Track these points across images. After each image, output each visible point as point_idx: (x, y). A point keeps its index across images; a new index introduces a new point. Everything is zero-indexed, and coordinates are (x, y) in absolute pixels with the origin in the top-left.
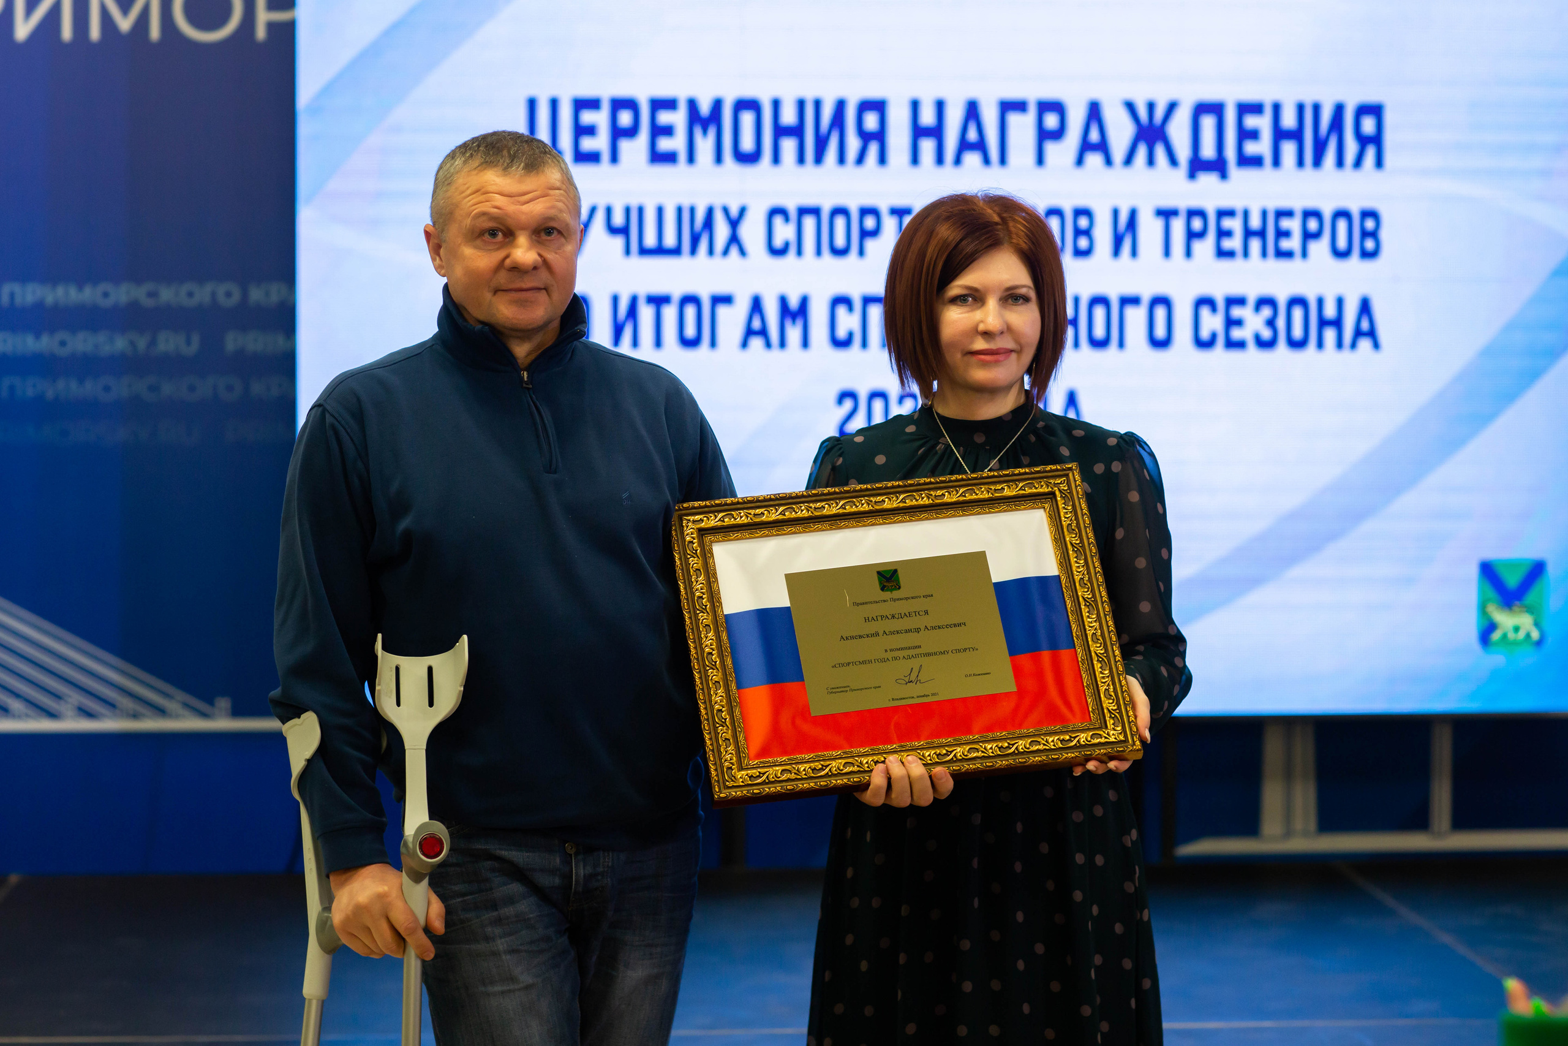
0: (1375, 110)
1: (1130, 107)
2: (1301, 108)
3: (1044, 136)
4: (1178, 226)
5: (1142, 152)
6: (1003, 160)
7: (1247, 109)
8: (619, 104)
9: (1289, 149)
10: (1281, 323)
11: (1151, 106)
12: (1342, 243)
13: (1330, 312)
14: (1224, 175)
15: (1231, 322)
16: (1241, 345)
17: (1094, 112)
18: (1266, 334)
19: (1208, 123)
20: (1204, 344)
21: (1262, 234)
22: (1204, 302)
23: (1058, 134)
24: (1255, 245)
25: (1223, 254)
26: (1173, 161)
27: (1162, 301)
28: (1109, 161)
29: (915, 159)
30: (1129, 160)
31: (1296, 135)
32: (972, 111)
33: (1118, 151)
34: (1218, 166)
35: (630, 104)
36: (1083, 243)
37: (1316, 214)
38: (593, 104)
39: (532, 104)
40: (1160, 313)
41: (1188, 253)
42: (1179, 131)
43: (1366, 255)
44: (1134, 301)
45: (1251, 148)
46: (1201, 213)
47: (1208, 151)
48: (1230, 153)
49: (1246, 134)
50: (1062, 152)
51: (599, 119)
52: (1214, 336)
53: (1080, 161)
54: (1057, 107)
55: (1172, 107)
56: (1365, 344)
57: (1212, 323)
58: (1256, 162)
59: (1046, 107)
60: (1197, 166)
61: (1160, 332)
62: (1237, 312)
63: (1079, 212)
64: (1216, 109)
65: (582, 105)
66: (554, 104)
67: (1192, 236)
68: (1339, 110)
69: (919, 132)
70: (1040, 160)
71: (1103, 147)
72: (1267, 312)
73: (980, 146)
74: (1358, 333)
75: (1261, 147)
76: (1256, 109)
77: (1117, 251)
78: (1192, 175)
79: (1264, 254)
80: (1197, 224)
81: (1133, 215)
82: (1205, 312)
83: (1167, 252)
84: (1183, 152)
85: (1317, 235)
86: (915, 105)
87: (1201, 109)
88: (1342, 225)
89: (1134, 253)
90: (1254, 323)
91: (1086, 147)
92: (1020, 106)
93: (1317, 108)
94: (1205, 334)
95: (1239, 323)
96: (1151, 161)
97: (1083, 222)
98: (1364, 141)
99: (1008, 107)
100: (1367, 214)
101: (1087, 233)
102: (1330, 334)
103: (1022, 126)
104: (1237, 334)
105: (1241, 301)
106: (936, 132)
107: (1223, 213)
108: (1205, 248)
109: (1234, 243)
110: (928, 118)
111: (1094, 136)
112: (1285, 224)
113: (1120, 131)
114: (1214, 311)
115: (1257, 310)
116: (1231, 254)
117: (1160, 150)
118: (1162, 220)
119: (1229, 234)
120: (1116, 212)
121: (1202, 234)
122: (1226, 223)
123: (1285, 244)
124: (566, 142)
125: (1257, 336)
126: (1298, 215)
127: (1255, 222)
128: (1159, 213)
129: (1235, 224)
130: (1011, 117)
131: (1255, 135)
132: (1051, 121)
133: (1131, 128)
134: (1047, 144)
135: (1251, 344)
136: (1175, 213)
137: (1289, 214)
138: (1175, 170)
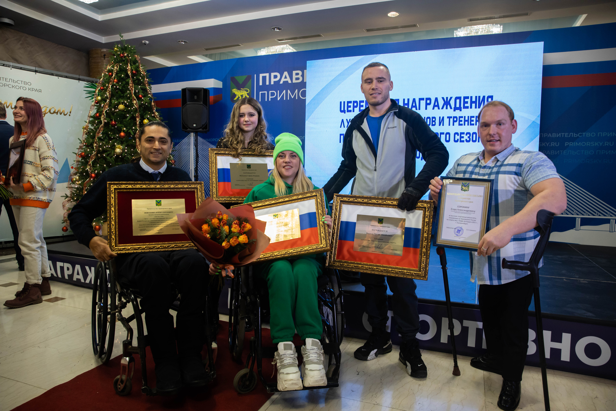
0: (491, 97)
1: (443, 98)
2: (476, 97)
3: (427, 104)
4: (452, 120)
5: (445, 106)
6: (419, 109)
7: (465, 98)
8: (354, 102)
9: (474, 105)
10: (471, 137)
11: (447, 98)
14: (461, 110)
15: (461, 137)
16: (463, 141)
17: (436, 99)
18: (468, 139)
19: (458, 101)
20: (456, 141)
22: (456, 133)
23: (430, 104)
24: (466, 123)
25: (460, 125)
26: (451, 108)
27: (449, 133)
28: (439, 109)
30: (442, 108)
32: (414, 100)
33: (441, 107)
34: (460, 109)
35: (356, 102)
36: (434, 123)
38: (350, 102)
39: (341, 102)
40: (448, 136)
41: (453, 125)
42: (452, 103)
44: (443, 133)
46: (456, 117)
47: (458, 106)
48: (462, 106)
49: (465, 103)
50: (430, 107)
51: (351, 105)
52: (458, 139)
53: (433, 109)
54: (430, 99)
55: (451, 98)
57: (457, 137)
58: (467, 107)
59: (427, 99)
60: (455, 109)
61: (448, 139)
62: (462, 135)
63: (433, 118)
64: (460, 98)
65: (349, 102)
66: (344, 102)
67: (454, 121)
68: (484, 97)
70: (426, 109)
71: (438, 106)
72: (468, 135)
75: (468, 105)
76: (467, 98)
77: (440, 125)
78: (454, 111)
79: (468, 125)
80: (455, 119)
81: (443, 117)
82: (456, 135)
83: (449, 125)
84: (453, 106)
86: (404, 100)
87: (456, 98)
89: (443, 125)
90: (466, 137)
91: (434, 106)
92: (423, 99)
93: (479, 97)
94: (456, 139)
95: (463, 137)
96: (447, 108)
97: (434, 120)
99: (420, 99)
101: (435, 121)
103: (423, 103)
104: (462, 139)
105: (463, 133)
107: (460, 117)
108: (456, 124)
109: (463, 123)
110: (406, 102)
111: (436, 104)
112: (472, 119)
113: (441, 103)
114: (458, 135)
115: (466, 135)
116: (462, 125)
117: (448, 106)
118: (448, 119)
119: (461, 121)
120: (440, 117)
121: (456, 121)
122: (461, 119)
123: (472, 123)
124: (346, 109)
125: (466, 140)
126: (475, 117)
127: (466, 119)
128: (448, 117)
129: (463, 119)
130: (421, 101)
131: (467, 102)
132: (428, 102)
133: (443, 102)
134: (427, 106)
135: (465, 141)
136: (451, 117)
137: (473, 117)
138: (451, 110)
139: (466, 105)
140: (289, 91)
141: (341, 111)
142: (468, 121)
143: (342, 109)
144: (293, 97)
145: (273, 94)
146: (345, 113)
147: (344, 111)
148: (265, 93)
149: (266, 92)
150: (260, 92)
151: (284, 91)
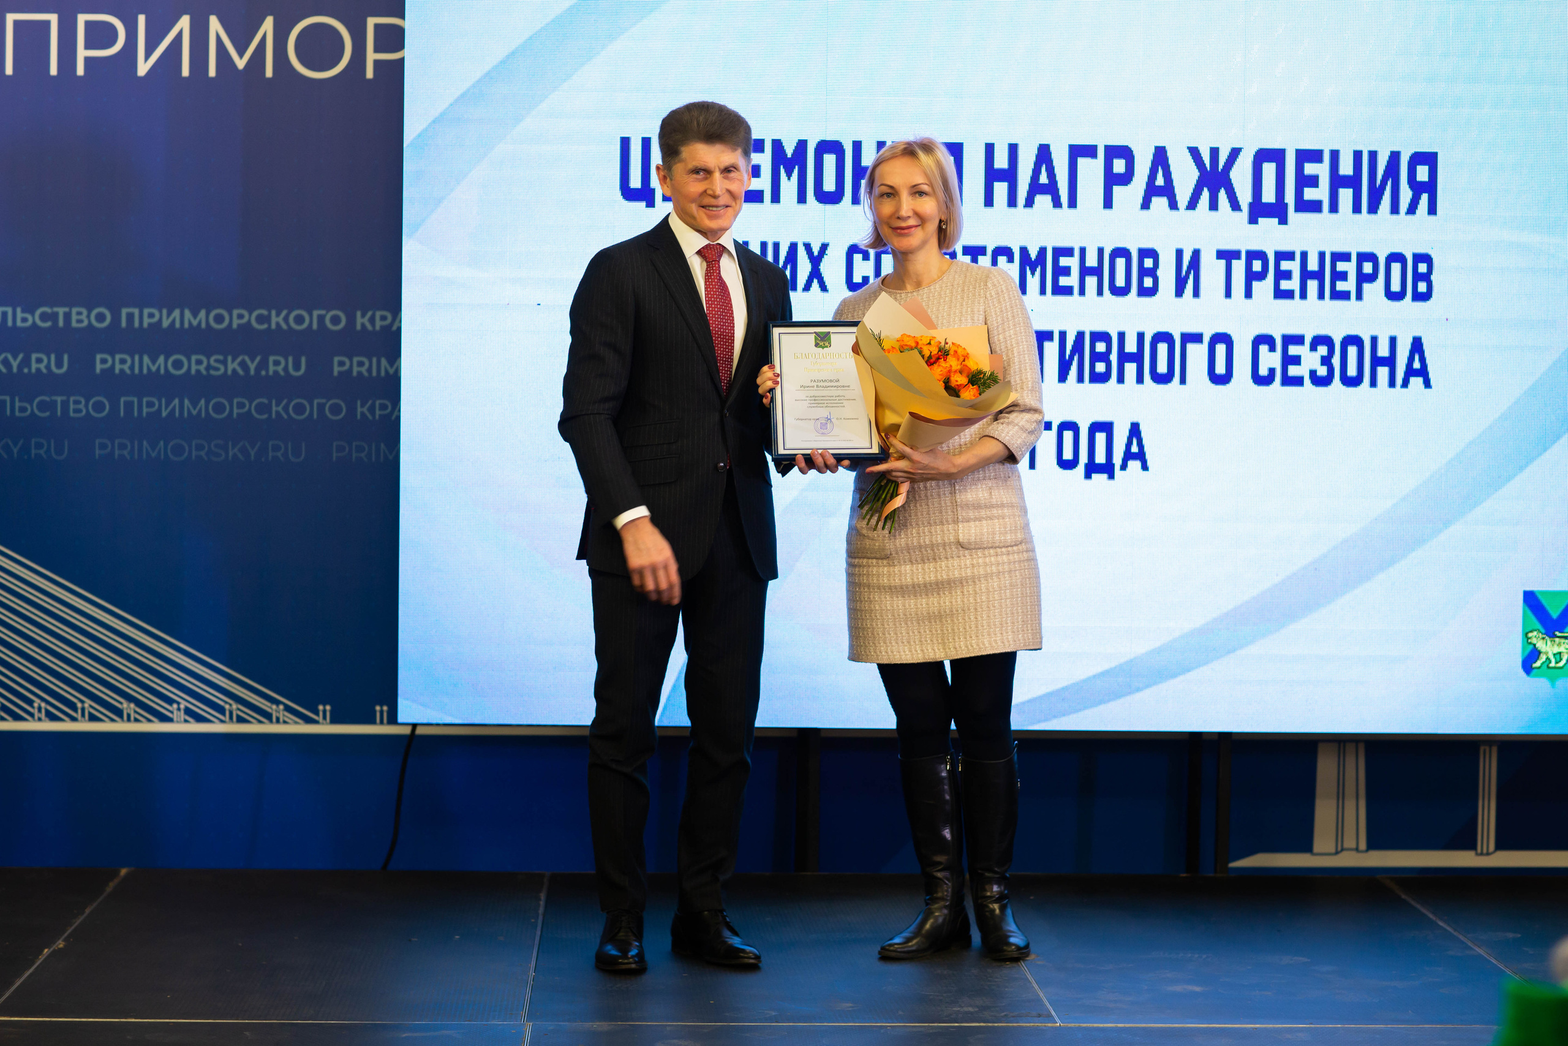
0: (1429, 159)
1: (1194, 152)
2: (1358, 155)
3: (1112, 180)
4: (1239, 266)
5: (1206, 194)
6: (1073, 203)
7: (1307, 156)
9: (1346, 195)
10: (1336, 361)
11: (1214, 152)
12: (1396, 287)
13: (1383, 351)
14: (1283, 221)
15: (1290, 360)
16: (1298, 381)
17: (1160, 157)
18: (1322, 371)
19: (1269, 170)
20: (1261, 380)
22: (1263, 340)
23: (1126, 179)
24: (1312, 285)
25: (1281, 294)
26: (1235, 206)
27: (1224, 338)
28: (1173, 205)
29: (989, 201)
30: (1192, 205)
31: (1353, 182)
32: (1044, 155)
33: (1183, 195)
34: (1278, 211)
36: (1148, 282)
37: (1372, 258)
39: (625, 143)
40: (1221, 349)
41: (1248, 294)
42: (1241, 177)
43: (1418, 297)
44: (1197, 338)
46: (1261, 255)
47: (1269, 196)
48: (1290, 198)
49: (1306, 181)
50: (1129, 195)
52: (1272, 371)
53: (1146, 205)
54: (1125, 153)
55: (1235, 153)
56: (1416, 382)
57: (1270, 360)
58: (1315, 207)
59: (1113, 152)
60: (1258, 210)
61: (1220, 369)
62: (1293, 350)
63: (1144, 253)
64: (1276, 156)
66: (646, 143)
67: (1251, 277)
68: (1395, 157)
69: (992, 175)
70: (1108, 203)
71: (1168, 191)
72: (1323, 350)
73: (1051, 189)
74: (1410, 372)
75: (1319, 193)
76: (1315, 156)
77: (1179, 292)
78: (1253, 220)
79: (1321, 296)
80: (1257, 266)
81: (1196, 254)
82: (1263, 349)
83: (1228, 294)
84: (1245, 196)
85: (1372, 278)
86: (990, 149)
87: (1263, 156)
88: (1396, 267)
89: (1196, 294)
90: (1310, 360)
91: (1151, 191)
92: (1090, 151)
93: (1373, 155)
94: (1263, 371)
95: (1296, 360)
96: (1214, 206)
97: (1148, 263)
98: (1418, 188)
99: (1078, 152)
100: (1419, 258)
101: (1152, 273)
102: (1383, 372)
103: (1091, 171)
104: (1293, 371)
105: (1298, 340)
106: (1010, 175)
107: (1281, 256)
108: (1264, 288)
109: (1293, 284)
110: (1001, 161)
111: (1160, 181)
112: (1341, 266)
113: (1185, 177)
114: (1272, 349)
115: (1313, 348)
116: (1289, 295)
117: (1222, 195)
118: (1223, 262)
119: (1287, 275)
120: (1179, 253)
121: (1261, 276)
122: (1285, 265)
123: (1341, 286)
125: (1313, 373)
126: (1354, 258)
127: (1313, 265)
128: (1221, 254)
129: (1294, 266)
130: (1081, 161)
131: (1313, 181)
132: (1119, 166)
133: (1194, 174)
134: (1115, 187)
135: (1307, 381)
136: (1236, 255)
137: (1346, 257)
138: (1237, 214)
139: (1309, 194)
140: (215, 26)
141: (629, 194)
142: (1319, 275)
143: (635, 182)
144: (241, 63)
145: (100, 35)
147: (644, 195)
148: (46, 25)
149: (53, 19)
151: (184, 25)
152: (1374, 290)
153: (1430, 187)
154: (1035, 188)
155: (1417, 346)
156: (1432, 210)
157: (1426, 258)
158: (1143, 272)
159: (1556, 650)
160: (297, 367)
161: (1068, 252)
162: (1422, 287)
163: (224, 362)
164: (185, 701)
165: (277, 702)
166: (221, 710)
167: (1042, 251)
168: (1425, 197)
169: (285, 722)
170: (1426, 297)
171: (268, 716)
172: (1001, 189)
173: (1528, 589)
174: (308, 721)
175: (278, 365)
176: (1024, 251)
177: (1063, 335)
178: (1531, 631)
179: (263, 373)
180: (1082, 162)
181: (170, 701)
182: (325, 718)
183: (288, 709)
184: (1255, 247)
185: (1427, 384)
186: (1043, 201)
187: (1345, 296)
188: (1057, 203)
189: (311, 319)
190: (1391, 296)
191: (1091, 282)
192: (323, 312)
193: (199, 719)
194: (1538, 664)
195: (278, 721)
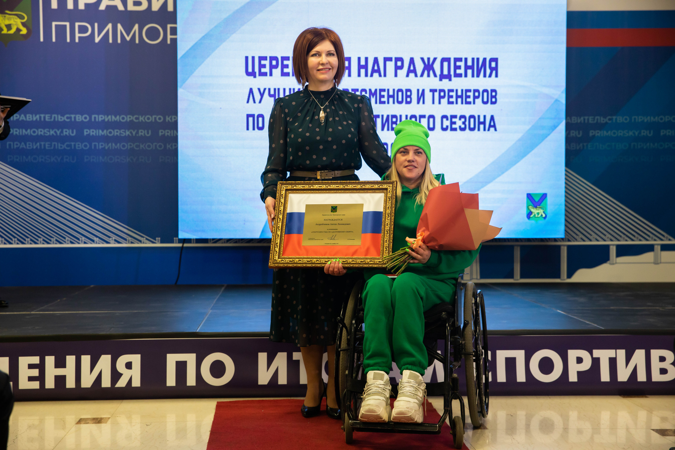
0: (496, 60)
1: (422, 59)
2: (473, 59)
3: (397, 68)
4: (437, 94)
5: (426, 72)
6: (385, 75)
7: (457, 60)
8: (272, 58)
9: (469, 72)
10: (467, 123)
11: (429, 59)
12: (485, 100)
13: (482, 120)
14: (450, 80)
15: (452, 123)
16: (455, 129)
17: (412, 61)
18: (463, 126)
19: (446, 64)
20: (444, 129)
21: (461, 97)
22: (444, 117)
23: (401, 67)
24: (459, 100)
25: (450, 103)
26: (435, 76)
27: (432, 116)
28: (416, 76)
29: (359, 75)
30: (422, 75)
31: (472, 67)
32: (376, 60)
33: (419, 72)
34: (449, 77)
35: (276, 58)
36: (409, 100)
37: (478, 91)
38: (265, 58)
39: (247, 58)
40: (431, 120)
41: (440, 103)
42: (437, 66)
43: (493, 103)
44: (424, 116)
45: (458, 71)
46: (443, 91)
47: (445, 72)
48: (452, 73)
49: (457, 67)
50: (402, 73)
51: (267, 63)
52: (447, 126)
53: (408, 76)
54: (401, 60)
55: (435, 59)
56: (492, 129)
57: (447, 123)
58: (460, 75)
59: (397, 59)
60: (442, 77)
61: (431, 126)
62: (454, 120)
63: (407, 90)
64: (448, 60)
65: (261, 58)
66: (253, 58)
67: (441, 97)
68: (485, 60)
69: (360, 67)
70: (396, 75)
71: (414, 71)
72: (463, 120)
73: (378, 71)
74: (490, 126)
75: (462, 71)
76: (460, 60)
77: (418, 102)
78: (441, 80)
79: (462, 103)
80: (442, 94)
81: (423, 90)
82: (445, 120)
83: (433, 103)
84: (438, 72)
85: (478, 97)
86: (359, 59)
87: (443, 60)
88: (485, 94)
89: (424, 103)
90: (459, 123)
91: (409, 71)
92: (390, 59)
93: (478, 59)
94: (444, 126)
95: (455, 123)
96: (429, 75)
97: (409, 93)
98: (492, 69)
99: (387, 59)
100: (493, 91)
101: (410, 96)
102: (482, 126)
103: (391, 66)
104: (454, 126)
105: (455, 117)
106: (366, 67)
107: (450, 91)
108: (444, 101)
109: (453, 100)
110: (363, 63)
111: (412, 68)
112: (468, 94)
113: (420, 67)
114: (447, 119)
115: (460, 119)
116: (452, 103)
117: (431, 72)
118: (432, 93)
119: (452, 97)
120: (418, 90)
121: (444, 97)
122: (451, 94)
123: (468, 100)
124: (257, 70)
125: (460, 127)
126: (472, 91)
127: (459, 93)
128: (431, 90)
129: (453, 94)
131: (459, 67)
132: (399, 64)
133: (422, 66)
134: (398, 70)
135: (458, 129)
136: (436, 90)
137: (470, 91)
138: (436, 78)
140: (119, 27)
141: (248, 74)
143: (250, 70)
144: (128, 39)
145: (83, 29)
146: (255, 77)
147: (253, 74)
148: (65, 26)
149: (68, 24)
150: (54, 24)
151: (110, 26)
152: (479, 101)
153: (496, 69)
154: (373, 71)
155: (492, 118)
156: (497, 76)
157: (495, 91)
158: (407, 96)
159: (538, 211)
160: (148, 133)
161: (384, 90)
162: (494, 100)
163: (125, 132)
164: (114, 237)
165: (143, 237)
166: (126, 240)
167: (376, 90)
168: (494, 72)
169: (146, 243)
170: (495, 103)
171: (140, 241)
172: (363, 71)
173: (529, 192)
174: (153, 243)
175: (142, 133)
176: (370, 90)
177: (383, 116)
178: (530, 206)
179: (137, 135)
180: (388, 63)
181: (109, 237)
182: (158, 242)
183: (147, 239)
184: (441, 88)
185: (496, 130)
186: (376, 75)
187: (470, 103)
188: (380, 76)
189: (152, 119)
190: (484, 103)
191: (391, 100)
192: (155, 116)
193: (119, 242)
194: (532, 216)
195: (144, 243)
